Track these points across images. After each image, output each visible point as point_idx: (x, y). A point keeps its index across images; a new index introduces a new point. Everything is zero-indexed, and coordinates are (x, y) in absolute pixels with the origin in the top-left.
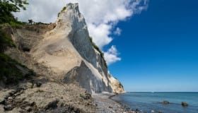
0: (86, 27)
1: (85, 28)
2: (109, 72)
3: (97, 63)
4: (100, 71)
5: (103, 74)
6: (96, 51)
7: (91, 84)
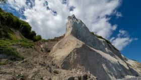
0: (85, 25)
1: (83, 26)
2: (122, 56)
3: (106, 49)
4: (112, 55)
5: (117, 57)
6: (100, 39)
7: (105, 68)
